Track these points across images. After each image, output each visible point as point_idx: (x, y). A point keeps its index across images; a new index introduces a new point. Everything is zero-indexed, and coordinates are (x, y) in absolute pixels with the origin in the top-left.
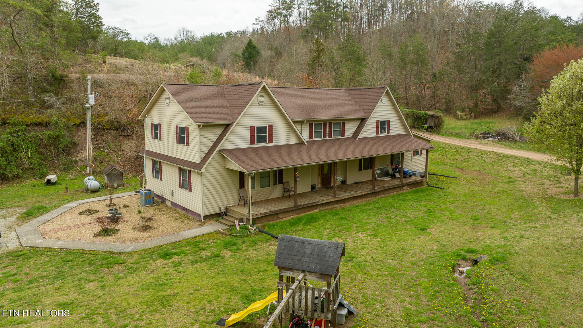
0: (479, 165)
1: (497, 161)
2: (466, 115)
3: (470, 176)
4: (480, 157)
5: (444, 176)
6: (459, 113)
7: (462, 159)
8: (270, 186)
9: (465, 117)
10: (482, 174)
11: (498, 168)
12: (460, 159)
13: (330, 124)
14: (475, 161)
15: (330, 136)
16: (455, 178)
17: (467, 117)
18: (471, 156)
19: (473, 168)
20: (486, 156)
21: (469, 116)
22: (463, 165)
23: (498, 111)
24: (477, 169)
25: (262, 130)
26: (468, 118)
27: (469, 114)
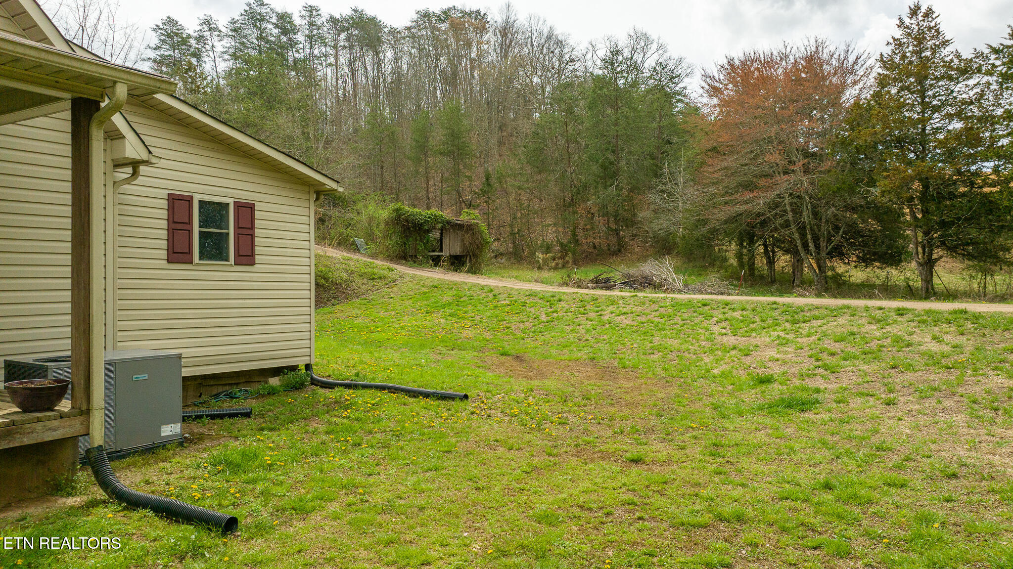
0: (592, 341)
1: (657, 320)
2: (554, 259)
3: (550, 384)
4: (592, 315)
5: (427, 395)
6: (541, 256)
7: (527, 325)
9: (553, 264)
10: (609, 372)
11: (675, 343)
12: (521, 326)
14: (572, 327)
16: (452, 398)
17: (557, 264)
18: (561, 314)
19: (565, 351)
20: (611, 308)
21: (561, 262)
22: (530, 347)
23: (620, 251)
24: (583, 355)
26: (560, 266)
27: (560, 258)
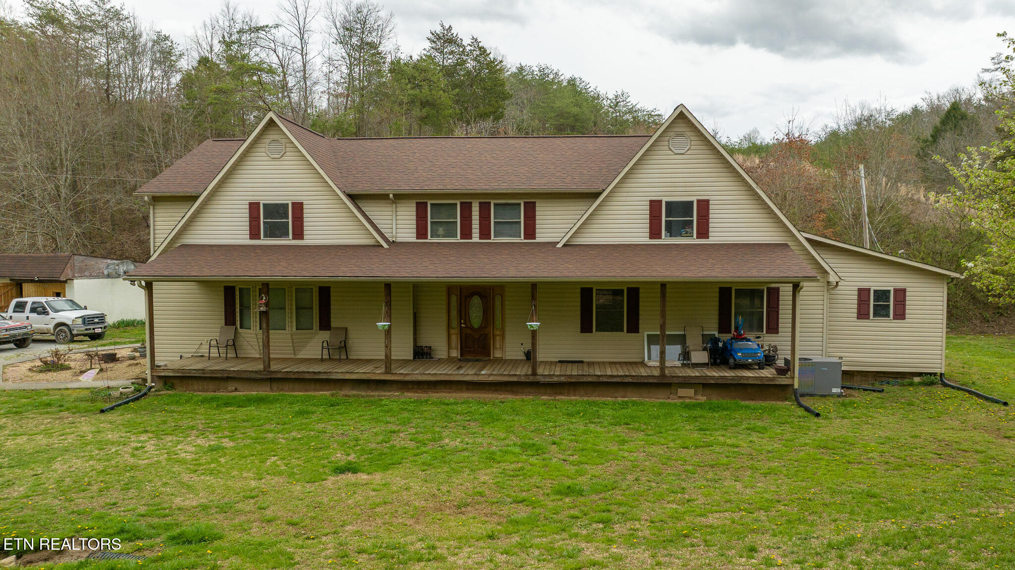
8: (297, 329)
13: (485, 209)
15: (485, 233)
25: (276, 210)
